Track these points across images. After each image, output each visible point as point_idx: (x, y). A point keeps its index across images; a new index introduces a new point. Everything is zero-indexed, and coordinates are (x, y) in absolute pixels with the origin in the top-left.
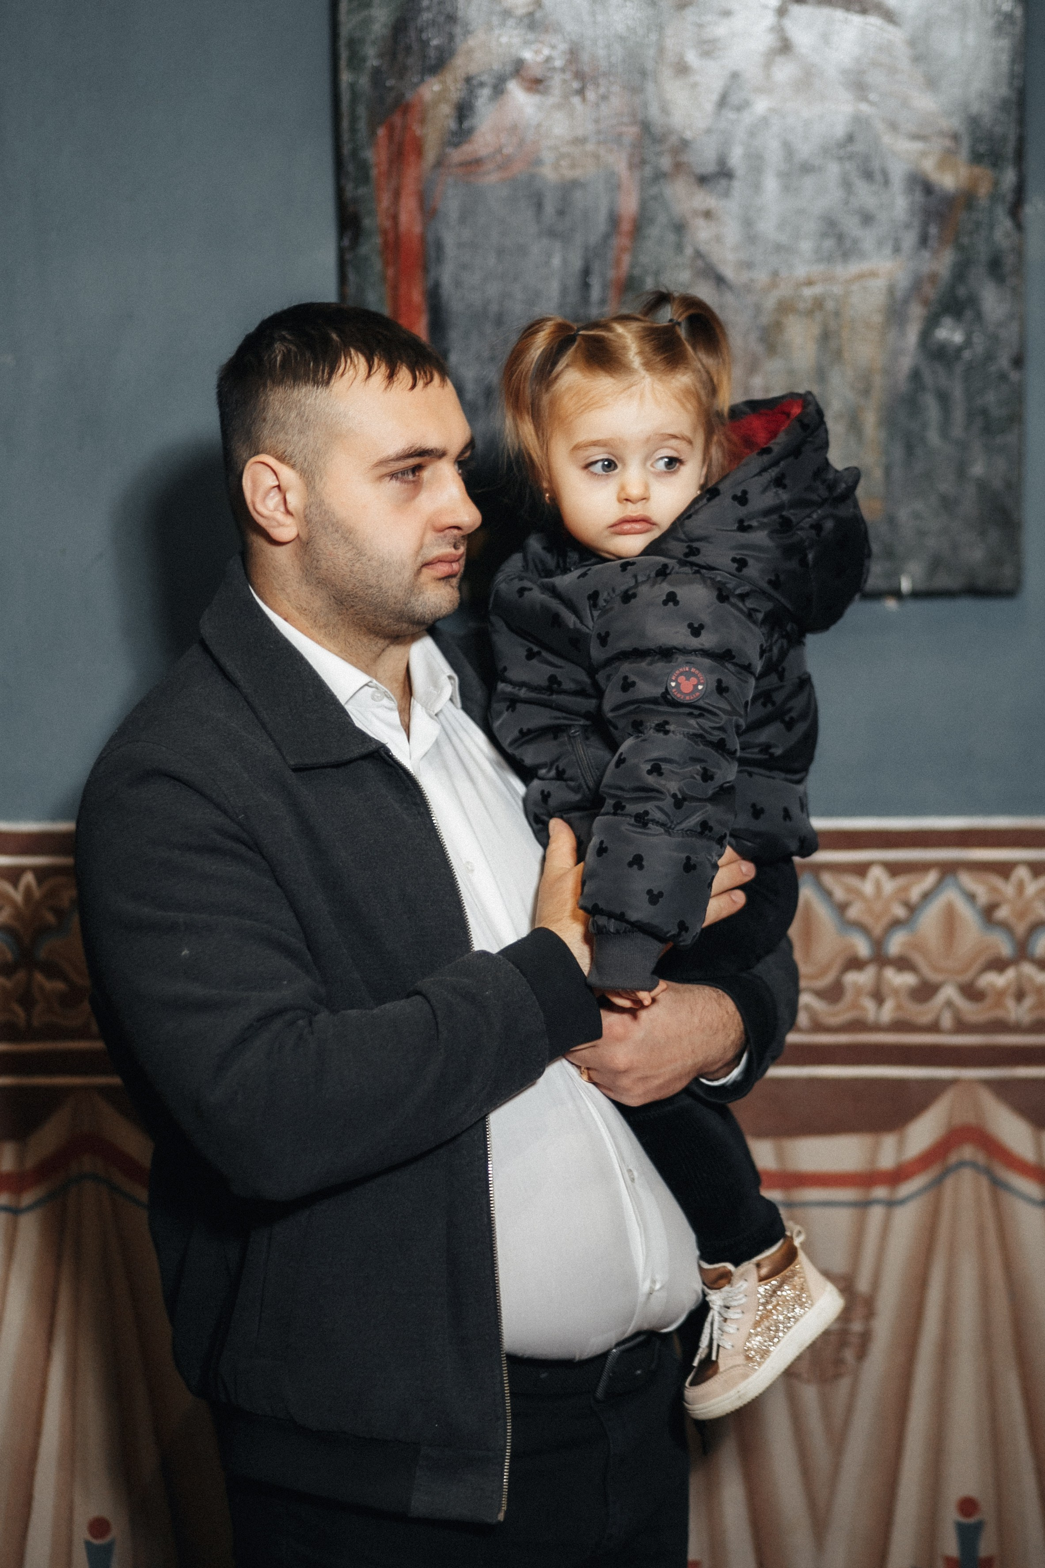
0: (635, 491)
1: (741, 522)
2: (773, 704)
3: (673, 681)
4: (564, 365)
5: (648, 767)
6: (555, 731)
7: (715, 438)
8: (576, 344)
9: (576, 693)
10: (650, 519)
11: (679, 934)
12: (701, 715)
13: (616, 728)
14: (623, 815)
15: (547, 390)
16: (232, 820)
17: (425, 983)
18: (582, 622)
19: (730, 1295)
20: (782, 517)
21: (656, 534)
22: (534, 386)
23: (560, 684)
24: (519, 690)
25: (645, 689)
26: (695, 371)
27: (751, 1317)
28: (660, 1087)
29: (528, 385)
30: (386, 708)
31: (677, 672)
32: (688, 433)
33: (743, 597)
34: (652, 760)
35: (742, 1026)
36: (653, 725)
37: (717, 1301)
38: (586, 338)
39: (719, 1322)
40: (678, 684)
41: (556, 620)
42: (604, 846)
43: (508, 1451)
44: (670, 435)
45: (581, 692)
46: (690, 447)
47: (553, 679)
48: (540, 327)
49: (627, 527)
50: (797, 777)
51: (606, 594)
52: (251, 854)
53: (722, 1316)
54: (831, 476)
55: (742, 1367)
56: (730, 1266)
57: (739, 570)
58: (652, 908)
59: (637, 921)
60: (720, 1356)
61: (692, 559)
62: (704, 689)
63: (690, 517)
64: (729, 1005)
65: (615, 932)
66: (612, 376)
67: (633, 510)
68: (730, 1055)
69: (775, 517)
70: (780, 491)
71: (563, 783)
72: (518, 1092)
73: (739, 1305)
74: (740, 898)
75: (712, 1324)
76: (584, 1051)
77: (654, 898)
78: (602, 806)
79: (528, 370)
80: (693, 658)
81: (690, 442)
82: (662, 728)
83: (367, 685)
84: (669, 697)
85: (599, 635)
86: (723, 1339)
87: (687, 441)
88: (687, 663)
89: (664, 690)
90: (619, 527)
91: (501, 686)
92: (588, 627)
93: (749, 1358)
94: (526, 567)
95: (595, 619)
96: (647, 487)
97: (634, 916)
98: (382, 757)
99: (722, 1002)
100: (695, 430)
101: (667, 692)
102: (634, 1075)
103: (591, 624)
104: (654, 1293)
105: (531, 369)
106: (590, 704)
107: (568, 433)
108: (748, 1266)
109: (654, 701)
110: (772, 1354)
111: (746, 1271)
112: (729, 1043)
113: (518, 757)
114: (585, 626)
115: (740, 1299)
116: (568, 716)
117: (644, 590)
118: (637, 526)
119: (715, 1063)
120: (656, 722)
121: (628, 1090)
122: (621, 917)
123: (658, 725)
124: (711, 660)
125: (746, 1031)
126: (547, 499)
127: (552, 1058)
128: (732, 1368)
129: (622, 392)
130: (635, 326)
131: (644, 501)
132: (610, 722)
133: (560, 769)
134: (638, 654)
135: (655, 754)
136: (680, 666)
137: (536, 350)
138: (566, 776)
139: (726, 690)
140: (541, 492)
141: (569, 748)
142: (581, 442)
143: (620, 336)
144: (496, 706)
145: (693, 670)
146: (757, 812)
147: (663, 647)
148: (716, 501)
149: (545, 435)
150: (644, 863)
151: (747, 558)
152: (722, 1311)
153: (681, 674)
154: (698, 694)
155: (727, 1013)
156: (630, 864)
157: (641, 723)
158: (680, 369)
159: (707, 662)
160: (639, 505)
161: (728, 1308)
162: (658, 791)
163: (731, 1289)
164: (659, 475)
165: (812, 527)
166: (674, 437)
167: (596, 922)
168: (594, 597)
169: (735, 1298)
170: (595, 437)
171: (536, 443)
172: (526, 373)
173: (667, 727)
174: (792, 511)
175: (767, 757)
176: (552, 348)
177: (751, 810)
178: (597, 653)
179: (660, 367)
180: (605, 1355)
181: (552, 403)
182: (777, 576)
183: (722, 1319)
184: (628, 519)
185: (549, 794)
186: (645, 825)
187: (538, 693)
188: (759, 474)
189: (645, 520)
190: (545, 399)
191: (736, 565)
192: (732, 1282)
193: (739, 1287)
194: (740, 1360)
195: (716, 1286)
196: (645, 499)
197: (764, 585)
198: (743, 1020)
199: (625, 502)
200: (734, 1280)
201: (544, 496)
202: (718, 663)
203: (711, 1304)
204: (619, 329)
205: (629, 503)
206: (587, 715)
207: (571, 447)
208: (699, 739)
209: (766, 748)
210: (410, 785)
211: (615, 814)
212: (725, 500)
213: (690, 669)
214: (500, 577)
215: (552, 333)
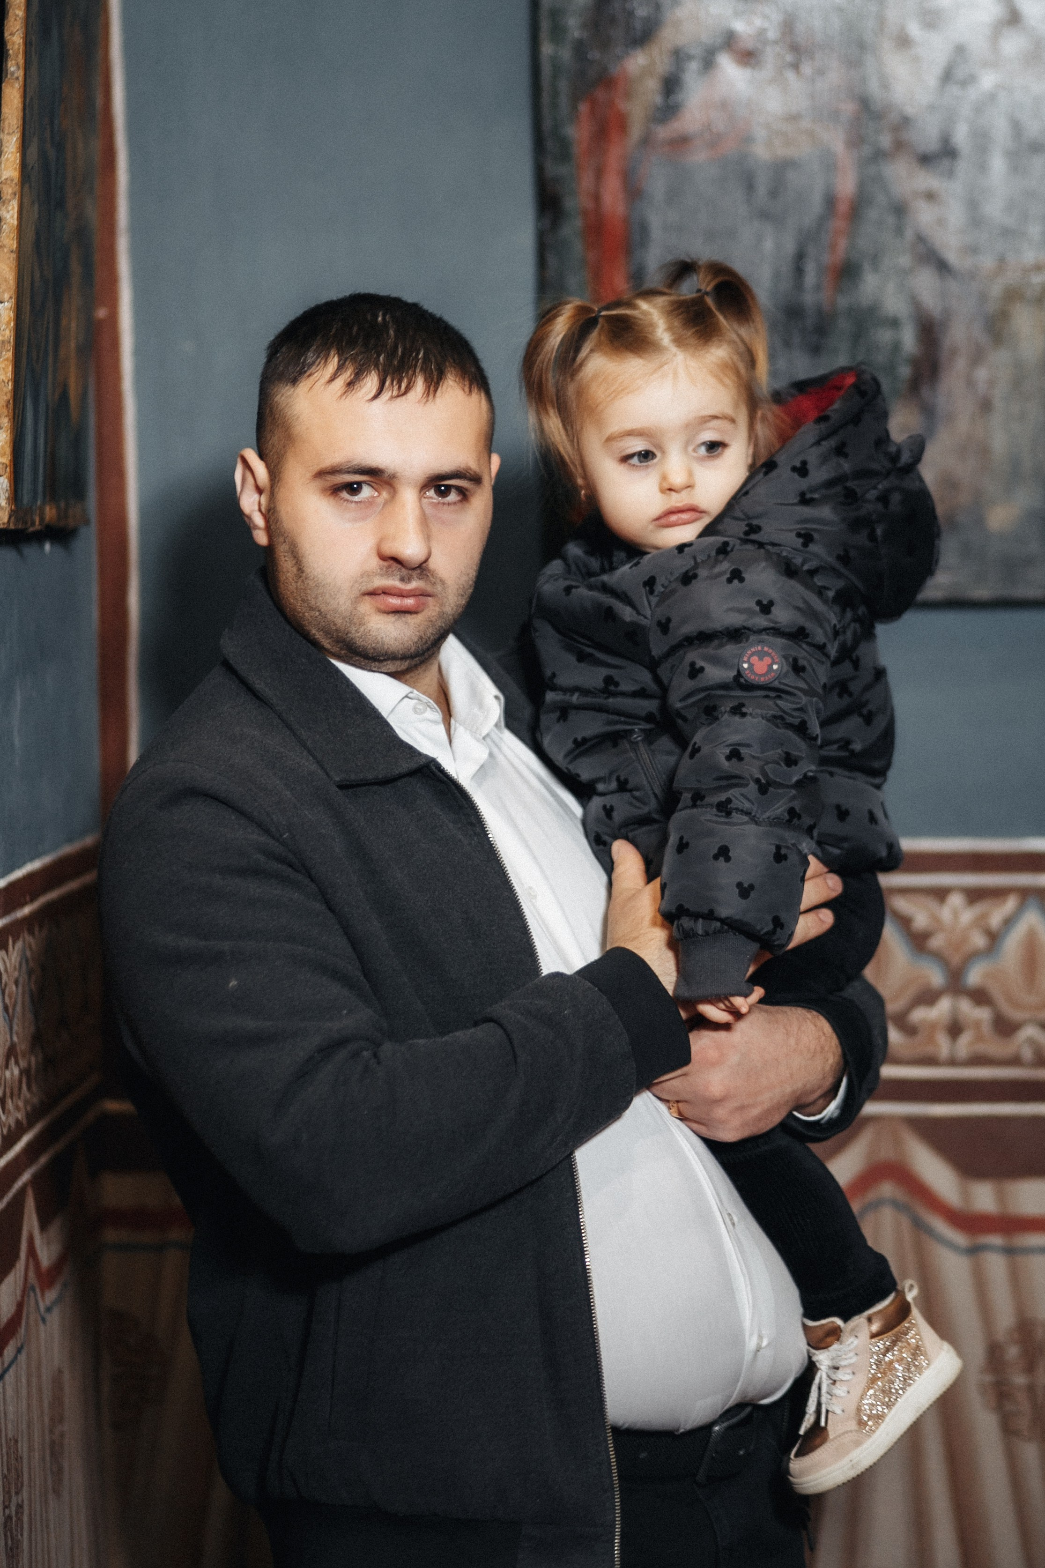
0: (678, 478)
1: (802, 495)
2: (850, 694)
3: (745, 662)
4: (588, 350)
5: (727, 751)
6: (613, 739)
7: (759, 414)
8: (599, 326)
9: (635, 694)
10: (697, 507)
11: (774, 932)
12: (779, 697)
13: (685, 719)
14: (702, 806)
15: (572, 379)
16: (278, 840)
17: (499, 1009)
18: (639, 613)
19: (839, 1353)
20: (846, 488)
21: (706, 521)
22: (557, 376)
23: (617, 684)
24: (572, 695)
25: (715, 674)
26: (731, 342)
27: (862, 1379)
28: (759, 1118)
29: (550, 375)
30: (429, 720)
31: (749, 652)
32: (729, 411)
33: (812, 573)
34: (730, 745)
35: (839, 1050)
36: (728, 709)
37: (826, 1361)
38: (609, 318)
39: (828, 1385)
40: (751, 666)
41: (609, 614)
42: (684, 842)
43: (617, 1526)
44: (710, 416)
45: (641, 693)
46: (733, 425)
47: (609, 680)
48: (558, 312)
49: (673, 518)
50: (877, 781)
51: (663, 578)
52: (300, 877)
53: (831, 1379)
54: (893, 449)
55: (854, 1433)
56: (838, 1321)
57: (805, 545)
58: (743, 902)
59: (727, 918)
60: (829, 1422)
61: (753, 537)
62: (780, 668)
63: (746, 493)
64: (825, 1026)
65: (704, 934)
66: (640, 357)
67: (677, 500)
68: (829, 1082)
69: (838, 489)
70: (842, 461)
71: (628, 794)
72: (606, 1125)
73: (850, 1365)
74: (827, 918)
75: (820, 1389)
76: (671, 1081)
77: (745, 891)
78: (678, 801)
79: (550, 359)
80: (764, 637)
81: (733, 421)
82: (738, 710)
83: (406, 696)
84: (742, 680)
85: (659, 623)
86: (833, 1404)
87: (729, 420)
88: (760, 642)
89: (735, 673)
90: (665, 519)
91: (550, 696)
92: (646, 617)
93: (861, 1423)
94: (568, 570)
95: (653, 608)
96: (690, 474)
97: (724, 912)
98: (432, 772)
99: (819, 1024)
100: (736, 406)
101: (739, 674)
102: (731, 1105)
103: (648, 613)
104: (761, 1351)
105: (552, 359)
106: (650, 706)
107: (599, 423)
108: (859, 1320)
109: (724, 686)
110: (887, 1419)
111: (857, 1326)
112: (827, 1068)
113: (574, 772)
114: (642, 615)
115: (851, 1358)
116: (628, 720)
117: (703, 573)
118: (685, 516)
119: (813, 1091)
120: (731, 706)
121: (722, 1122)
122: (710, 916)
123: (732, 708)
124: (786, 639)
125: (844, 1055)
126: (583, 497)
127: (638, 1091)
128: (843, 1434)
129: (652, 374)
130: (661, 300)
131: (689, 489)
132: (679, 714)
133: (622, 778)
134: (704, 638)
135: (735, 738)
136: (751, 646)
137: (555, 338)
138: (629, 786)
139: (803, 669)
140: (576, 489)
141: (632, 755)
142: (615, 432)
143: (646, 313)
144: (546, 719)
145: (766, 649)
146: (843, 814)
147: (731, 628)
148: (774, 474)
149: (575, 428)
150: (730, 854)
151: (813, 533)
152: (831, 1373)
153: (753, 654)
154: (773, 674)
155: (824, 1034)
156: (716, 857)
157: (715, 708)
158: (714, 342)
159: (780, 641)
160: (684, 493)
161: (837, 1368)
162: (739, 777)
163: (841, 1346)
164: (702, 459)
165: (878, 499)
166: (715, 417)
167: (682, 925)
168: (650, 583)
169: (844, 1356)
170: (629, 426)
171: (564, 437)
172: (548, 364)
173: (744, 710)
174: (856, 482)
175: (847, 754)
176: (573, 333)
177: (836, 812)
178: (658, 646)
179: (693, 341)
180: (707, 1428)
181: (580, 393)
182: (846, 551)
183: (831, 1381)
184: (674, 510)
185: (612, 809)
186: (728, 814)
187: (593, 697)
188: (818, 443)
189: (693, 509)
190: (571, 389)
191: (801, 540)
192: (841, 1339)
193: (849, 1345)
194: (853, 1425)
195: (823, 1345)
196: (689, 486)
197: (831, 560)
198: (841, 1043)
199: (668, 492)
200: (844, 1336)
201: (580, 493)
202: (792, 641)
203: (817, 1364)
204: (644, 305)
205: (673, 493)
206: (649, 718)
207: (604, 439)
208: (779, 721)
209: (846, 744)
210: (464, 803)
211: (694, 806)
212: (784, 472)
213: (763, 648)
214: (542, 580)
215: (574, 316)
